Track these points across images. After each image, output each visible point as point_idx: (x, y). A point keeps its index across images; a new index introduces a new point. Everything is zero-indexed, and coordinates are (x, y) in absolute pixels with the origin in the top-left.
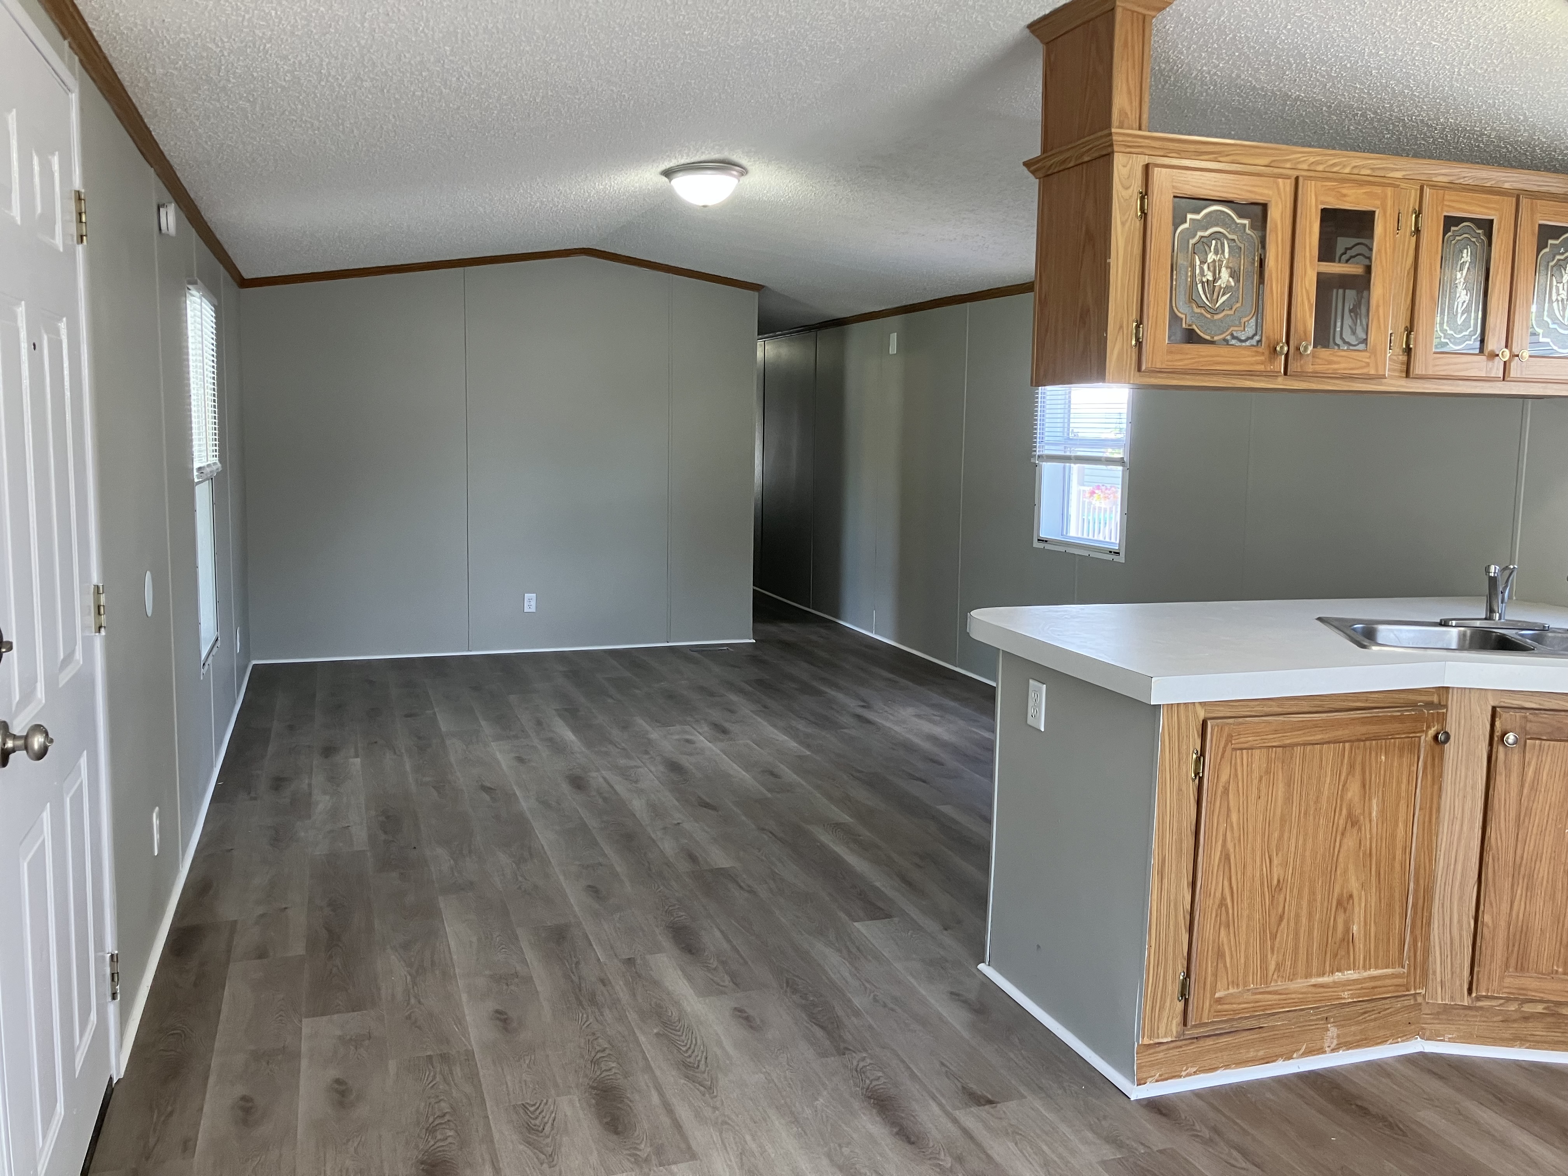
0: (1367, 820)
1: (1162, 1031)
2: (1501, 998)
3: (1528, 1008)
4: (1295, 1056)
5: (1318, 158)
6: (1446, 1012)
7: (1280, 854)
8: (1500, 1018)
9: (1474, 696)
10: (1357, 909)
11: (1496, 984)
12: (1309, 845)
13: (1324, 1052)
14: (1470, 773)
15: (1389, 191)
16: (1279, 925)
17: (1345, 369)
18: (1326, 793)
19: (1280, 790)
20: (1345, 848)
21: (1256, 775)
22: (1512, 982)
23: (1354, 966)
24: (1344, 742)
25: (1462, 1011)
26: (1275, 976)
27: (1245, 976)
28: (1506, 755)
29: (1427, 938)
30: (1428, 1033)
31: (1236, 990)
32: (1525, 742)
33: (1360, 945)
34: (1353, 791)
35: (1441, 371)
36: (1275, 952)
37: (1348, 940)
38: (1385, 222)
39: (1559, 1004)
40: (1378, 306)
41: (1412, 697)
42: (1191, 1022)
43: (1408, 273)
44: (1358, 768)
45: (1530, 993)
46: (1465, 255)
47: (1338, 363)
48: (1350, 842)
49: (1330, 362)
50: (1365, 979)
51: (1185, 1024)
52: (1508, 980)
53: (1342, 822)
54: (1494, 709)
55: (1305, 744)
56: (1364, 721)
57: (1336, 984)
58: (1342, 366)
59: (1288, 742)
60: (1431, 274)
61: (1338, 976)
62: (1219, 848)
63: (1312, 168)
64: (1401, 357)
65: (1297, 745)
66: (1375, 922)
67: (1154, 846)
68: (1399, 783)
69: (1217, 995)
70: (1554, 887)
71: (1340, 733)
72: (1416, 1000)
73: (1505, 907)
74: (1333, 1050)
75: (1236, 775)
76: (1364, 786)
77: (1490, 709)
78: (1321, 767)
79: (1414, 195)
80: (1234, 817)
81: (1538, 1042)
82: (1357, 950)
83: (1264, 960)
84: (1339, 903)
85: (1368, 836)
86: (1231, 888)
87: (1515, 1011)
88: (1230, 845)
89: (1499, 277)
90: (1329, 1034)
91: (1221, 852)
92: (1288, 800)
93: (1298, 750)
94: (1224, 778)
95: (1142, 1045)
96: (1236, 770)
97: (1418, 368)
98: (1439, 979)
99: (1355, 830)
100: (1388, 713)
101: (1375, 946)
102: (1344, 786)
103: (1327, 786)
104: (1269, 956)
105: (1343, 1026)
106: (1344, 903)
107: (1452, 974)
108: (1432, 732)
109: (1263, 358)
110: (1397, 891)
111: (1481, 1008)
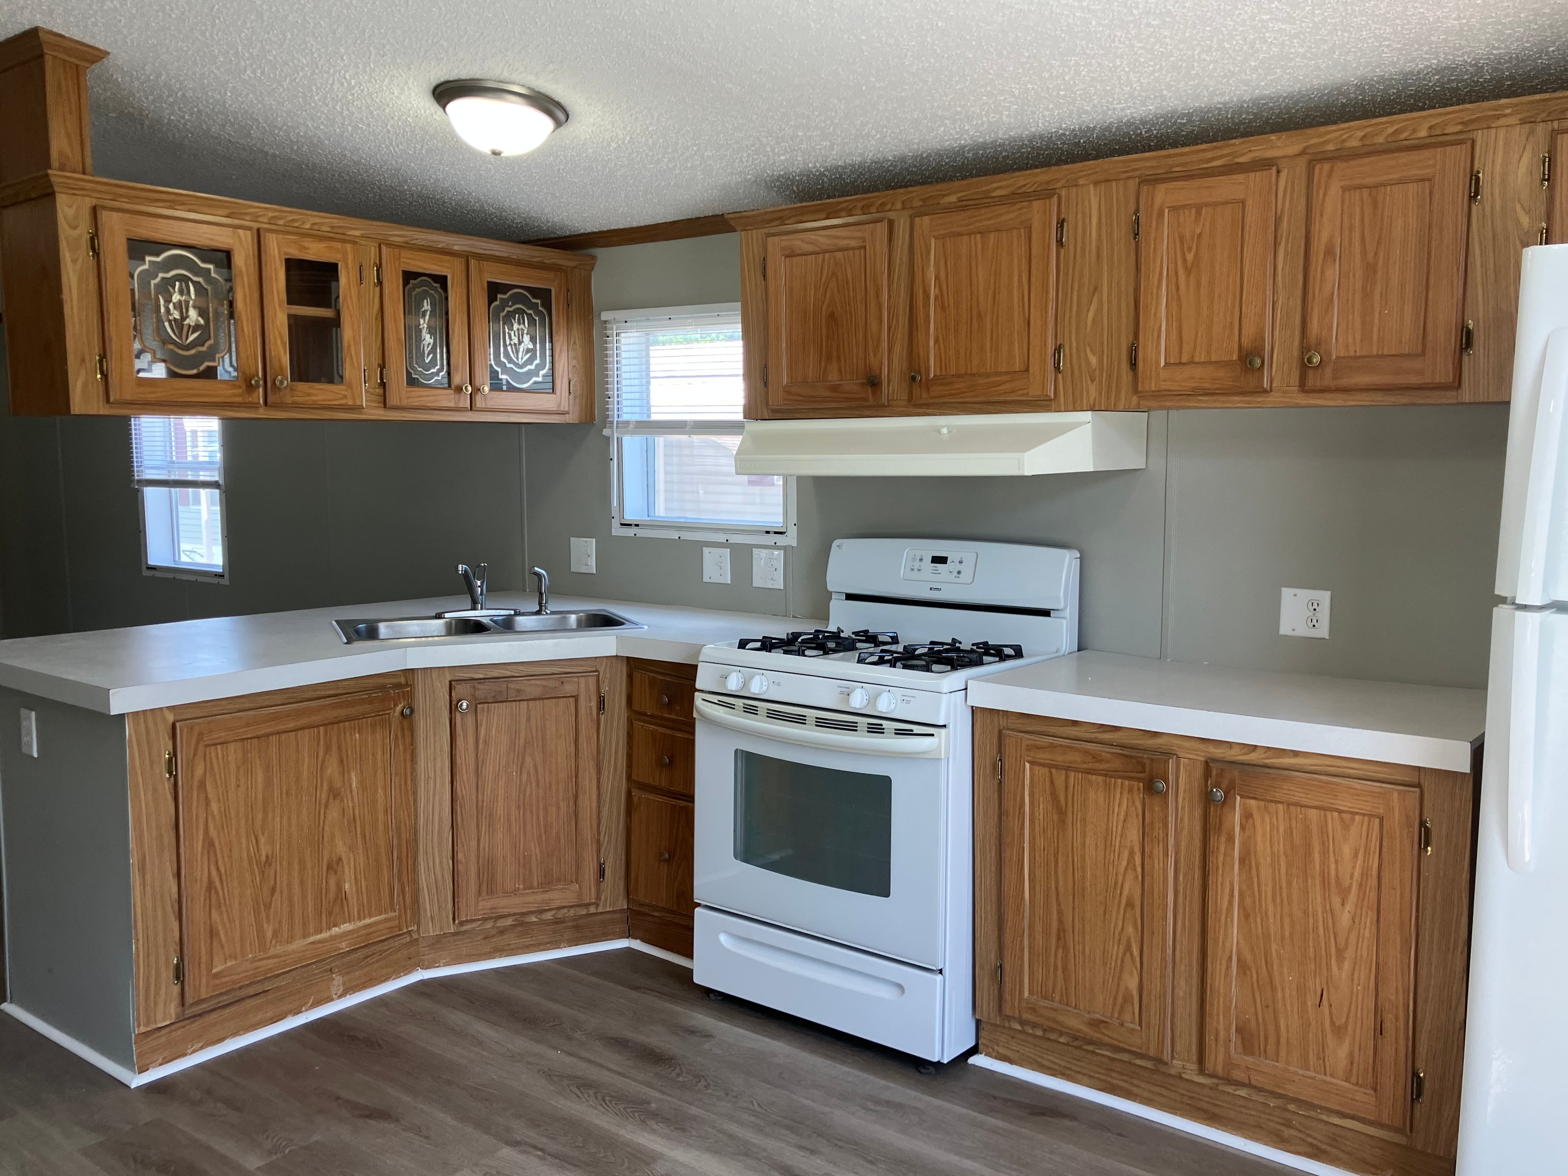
0: (348, 792)
1: (159, 1016)
2: (478, 920)
3: (501, 923)
4: (303, 1009)
5: (277, 214)
6: (438, 942)
7: (266, 834)
8: (481, 937)
9: (435, 674)
10: (347, 869)
11: (472, 908)
12: (294, 822)
13: (332, 1000)
14: (437, 739)
15: (349, 246)
16: (272, 895)
17: (324, 400)
18: (305, 773)
19: (260, 776)
20: (329, 818)
21: (233, 766)
22: (485, 905)
23: (349, 918)
24: (318, 726)
25: (451, 938)
26: (274, 942)
27: (242, 947)
28: (462, 720)
29: (415, 882)
30: (426, 963)
31: (234, 962)
32: (476, 707)
33: (353, 901)
34: (332, 768)
35: (416, 402)
36: (272, 920)
37: (341, 897)
38: (348, 272)
39: (523, 914)
40: (349, 346)
41: (380, 681)
42: (189, 1000)
43: (376, 319)
44: (334, 748)
45: (499, 910)
46: (425, 304)
47: (316, 395)
48: (334, 813)
49: (309, 395)
50: (360, 928)
51: (183, 1005)
52: (481, 904)
53: (324, 796)
54: (450, 682)
55: (279, 733)
56: (334, 706)
57: (333, 938)
58: (320, 398)
59: (263, 732)
60: (395, 321)
61: (335, 930)
62: (201, 837)
63: (272, 222)
64: (377, 390)
65: (272, 734)
66: (365, 877)
67: (132, 845)
68: (374, 755)
69: (214, 971)
70: (509, 820)
71: (313, 718)
72: (411, 937)
73: (474, 843)
74: (340, 997)
75: (212, 768)
76: (342, 761)
77: (448, 683)
78: (298, 750)
79: (373, 251)
80: (214, 806)
81: (513, 949)
82: (350, 904)
83: (260, 930)
84: (329, 867)
85: (351, 805)
86: (218, 870)
87: (493, 927)
88: (213, 833)
89: (457, 324)
90: (335, 982)
91: (203, 840)
92: (268, 782)
93: (274, 739)
94: (199, 771)
95: (139, 1034)
96: (211, 763)
97: (393, 400)
98: (429, 915)
99: (337, 801)
100: (357, 696)
101: (367, 898)
102: (322, 765)
103: (306, 767)
104: (265, 926)
105: (348, 973)
106: (335, 865)
107: (439, 908)
108: (399, 708)
109: (240, 391)
110: (383, 848)
111: (466, 931)
